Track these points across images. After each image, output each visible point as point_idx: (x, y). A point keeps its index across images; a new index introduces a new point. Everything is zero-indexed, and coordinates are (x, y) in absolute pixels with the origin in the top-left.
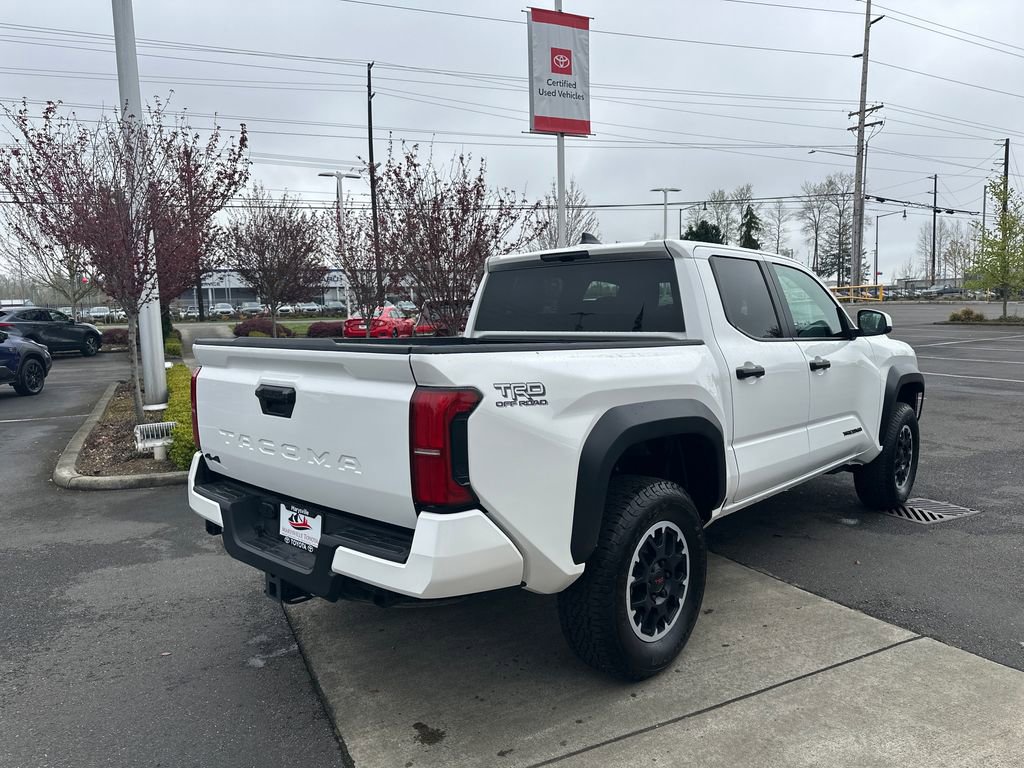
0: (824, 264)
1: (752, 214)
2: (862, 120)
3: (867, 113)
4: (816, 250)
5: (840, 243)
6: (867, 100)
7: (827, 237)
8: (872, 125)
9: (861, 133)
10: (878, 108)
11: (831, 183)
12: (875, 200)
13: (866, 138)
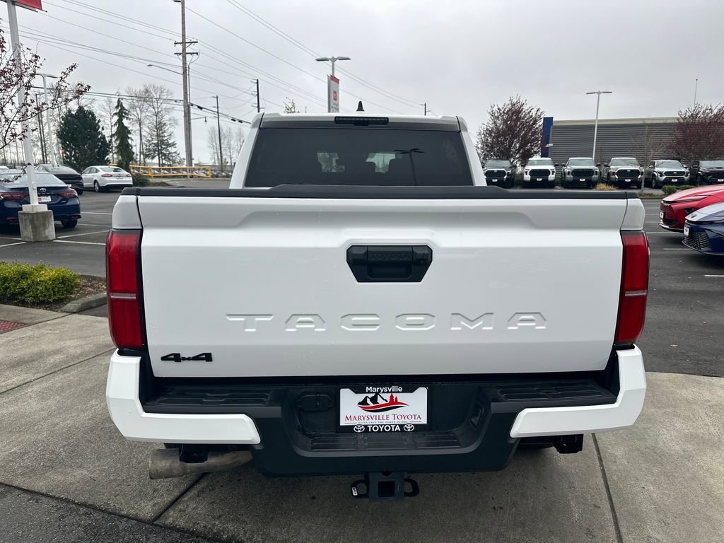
0: (149, 150)
1: (122, 106)
2: (184, 49)
3: (187, 45)
4: (141, 139)
5: (158, 136)
6: (186, 35)
7: (148, 130)
8: (191, 54)
9: (184, 58)
10: (194, 42)
11: (147, 91)
12: (196, 107)
13: (188, 63)
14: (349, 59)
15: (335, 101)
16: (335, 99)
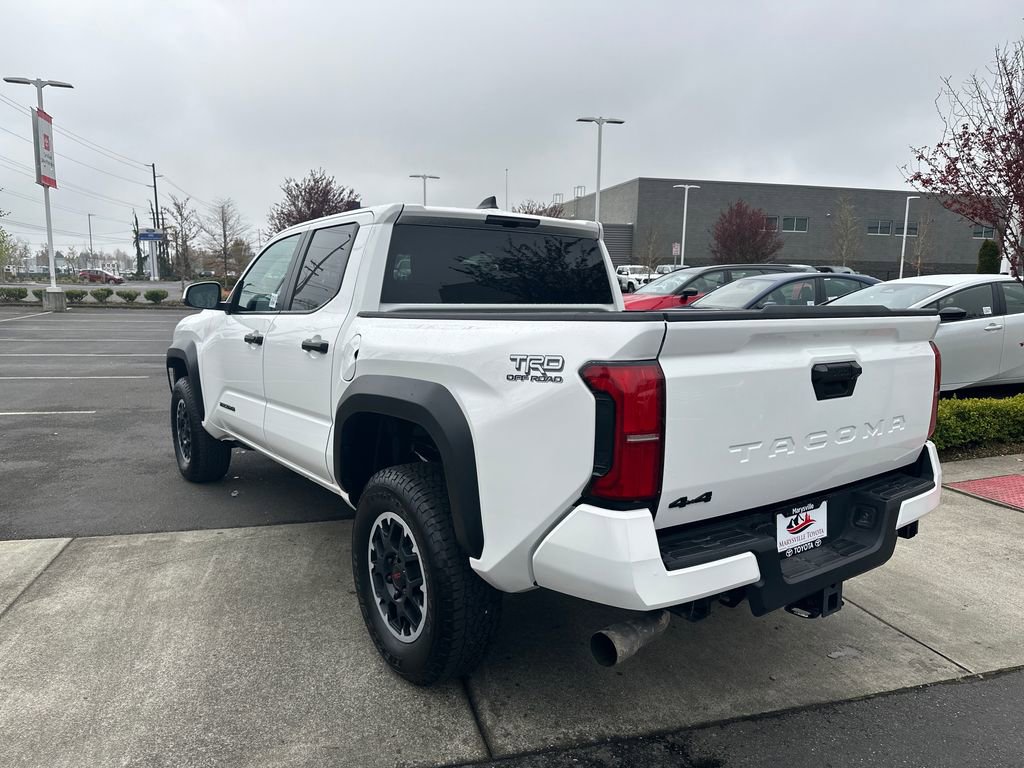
14: (71, 87)
15: (46, 151)
16: (47, 148)
